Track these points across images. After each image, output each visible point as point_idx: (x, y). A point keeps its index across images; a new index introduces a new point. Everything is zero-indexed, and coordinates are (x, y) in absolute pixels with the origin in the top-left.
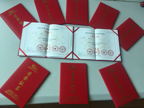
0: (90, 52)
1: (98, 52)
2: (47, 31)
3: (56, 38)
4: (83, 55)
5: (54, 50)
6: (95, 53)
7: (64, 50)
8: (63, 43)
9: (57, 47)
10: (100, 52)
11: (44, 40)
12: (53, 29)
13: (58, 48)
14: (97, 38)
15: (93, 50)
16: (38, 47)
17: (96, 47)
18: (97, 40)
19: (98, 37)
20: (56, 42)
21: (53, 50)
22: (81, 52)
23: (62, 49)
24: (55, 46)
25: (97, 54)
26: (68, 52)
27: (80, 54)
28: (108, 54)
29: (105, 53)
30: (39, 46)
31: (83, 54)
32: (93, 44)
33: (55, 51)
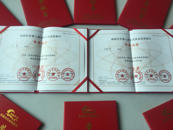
0: (122, 76)
1: (139, 76)
2: (37, 40)
3: (56, 52)
4: (109, 83)
5: (51, 76)
6: (132, 77)
7: (70, 75)
8: (68, 63)
9: (57, 71)
10: (144, 75)
11: (31, 58)
12: (49, 37)
13: (58, 73)
14: (136, 47)
15: (129, 72)
16: (20, 73)
17: (135, 65)
18: (135, 52)
19: (137, 44)
20: (55, 60)
21: (50, 78)
22: (104, 78)
23: (68, 75)
24: (54, 69)
25: (136, 80)
26: (79, 80)
27: (102, 82)
28: (159, 79)
29: (154, 77)
30: (21, 71)
31: (108, 80)
32: (127, 59)
33: (52, 79)
